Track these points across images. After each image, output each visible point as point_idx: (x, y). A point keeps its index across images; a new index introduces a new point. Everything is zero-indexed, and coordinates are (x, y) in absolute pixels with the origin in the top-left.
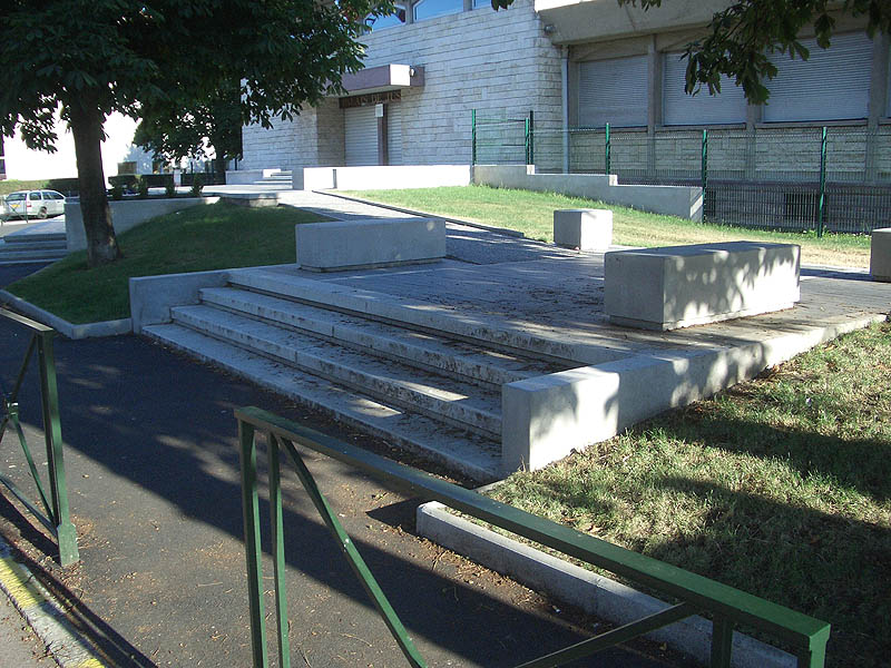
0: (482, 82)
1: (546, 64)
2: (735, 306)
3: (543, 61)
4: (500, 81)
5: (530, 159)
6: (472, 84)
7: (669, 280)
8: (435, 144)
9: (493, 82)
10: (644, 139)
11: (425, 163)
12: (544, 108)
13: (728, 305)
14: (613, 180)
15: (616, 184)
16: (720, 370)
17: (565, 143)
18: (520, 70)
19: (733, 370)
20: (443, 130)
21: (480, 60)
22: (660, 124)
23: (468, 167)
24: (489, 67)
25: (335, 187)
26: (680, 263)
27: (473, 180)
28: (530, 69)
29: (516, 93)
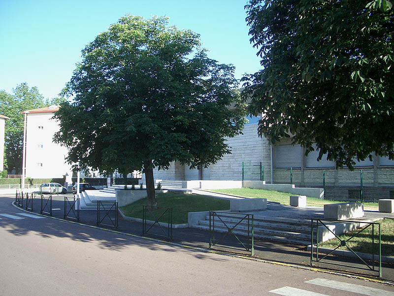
0: (242, 152)
1: (266, 146)
2: (351, 216)
3: (264, 145)
4: (249, 151)
5: (262, 179)
6: (238, 152)
7: (339, 210)
8: (223, 173)
9: (246, 152)
10: (299, 172)
11: (219, 179)
12: (265, 161)
13: (349, 216)
14: (293, 186)
15: (294, 187)
16: (351, 226)
17: (272, 173)
18: (257, 148)
19: (354, 227)
20: (227, 168)
21: (242, 144)
22: (305, 167)
23: (241, 181)
24: (245, 147)
25: (200, 188)
26: (340, 206)
27: (243, 186)
28: (260, 148)
29: (255, 156)
